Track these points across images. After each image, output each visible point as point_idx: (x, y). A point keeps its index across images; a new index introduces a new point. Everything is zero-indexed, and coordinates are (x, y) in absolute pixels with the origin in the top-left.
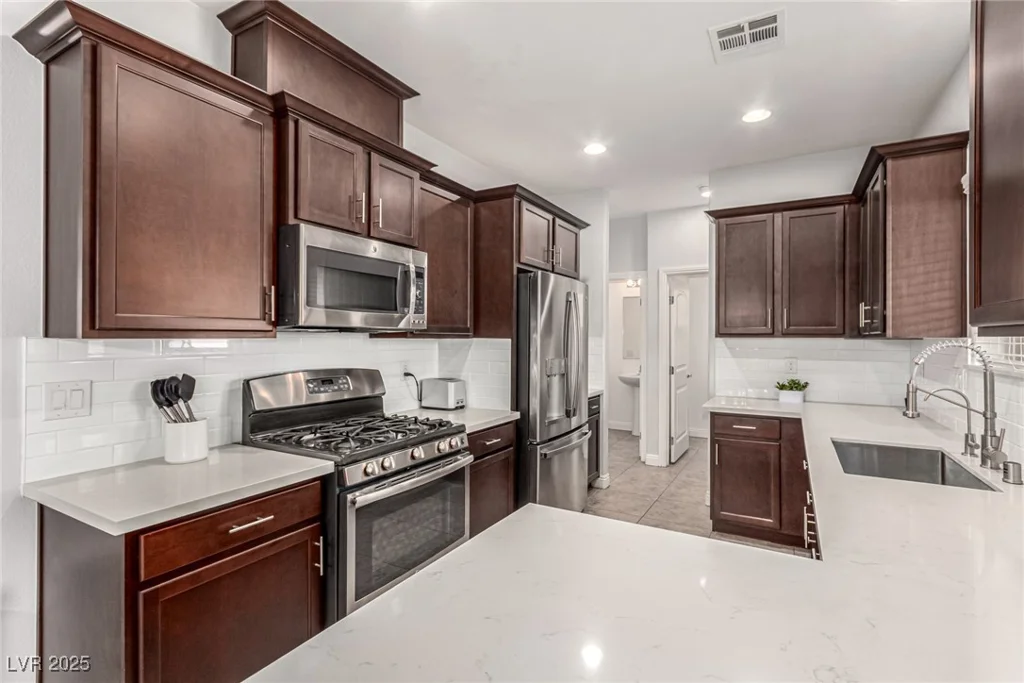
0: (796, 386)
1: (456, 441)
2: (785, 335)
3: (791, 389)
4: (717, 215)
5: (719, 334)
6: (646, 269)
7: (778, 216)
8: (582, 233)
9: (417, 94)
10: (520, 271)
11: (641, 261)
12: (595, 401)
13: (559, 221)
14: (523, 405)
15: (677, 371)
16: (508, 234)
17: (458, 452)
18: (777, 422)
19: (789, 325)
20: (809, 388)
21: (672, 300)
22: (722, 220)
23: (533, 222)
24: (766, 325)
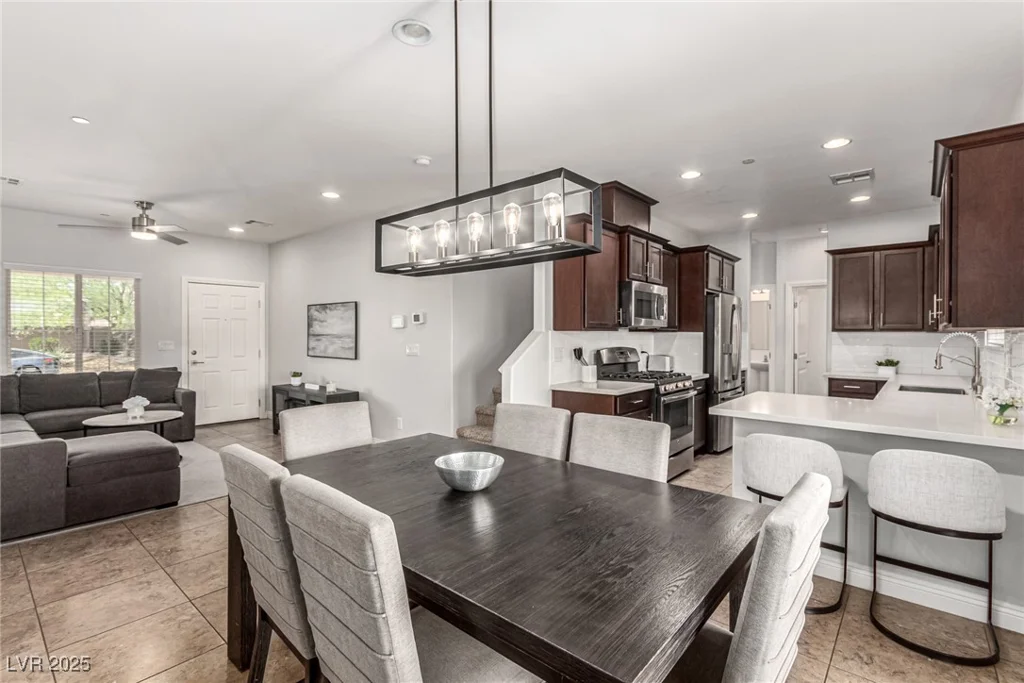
0: (890, 363)
1: (687, 384)
2: (881, 330)
3: (887, 365)
4: (832, 253)
5: (834, 330)
6: (775, 283)
7: (877, 254)
8: (736, 264)
9: (657, 202)
10: (708, 293)
11: (771, 278)
12: (744, 372)
13: (725, 260)
14: (709, 369)
15: (799, 357)
16: (702, 272)
17: (688, 389)
18: (874, 384)
19: (884, 323)
20: (900, 365)
21: (795, 305)
22: (838, 257)
23: (714, 263)
24: (868, 323)
